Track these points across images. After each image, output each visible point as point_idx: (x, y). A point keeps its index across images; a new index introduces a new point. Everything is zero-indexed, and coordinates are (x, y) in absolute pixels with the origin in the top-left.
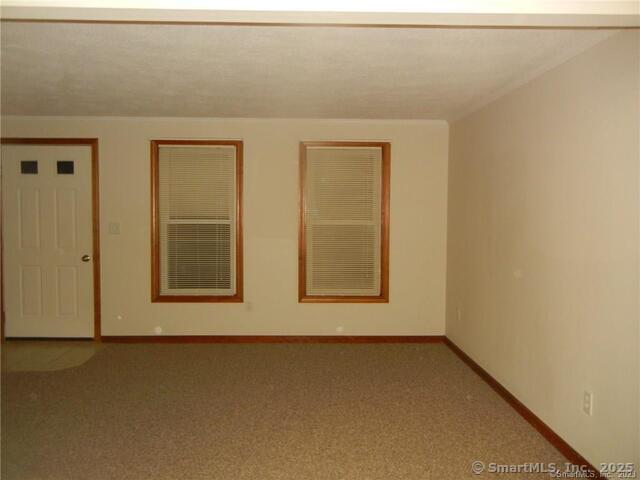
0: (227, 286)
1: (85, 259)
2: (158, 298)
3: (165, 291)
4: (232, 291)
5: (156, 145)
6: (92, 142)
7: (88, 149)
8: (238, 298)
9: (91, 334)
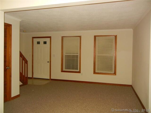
0: (77, 69)
1: (48, 62)
2: (62, 71)
3: (64, 70)
4: (78, 70)
5: (63, 37)
6: (50, 37)
7: (49, 39)
8: (79, 72)
9: (49, 78)
